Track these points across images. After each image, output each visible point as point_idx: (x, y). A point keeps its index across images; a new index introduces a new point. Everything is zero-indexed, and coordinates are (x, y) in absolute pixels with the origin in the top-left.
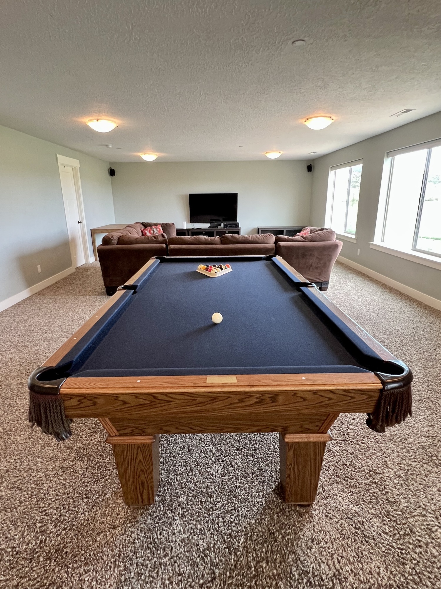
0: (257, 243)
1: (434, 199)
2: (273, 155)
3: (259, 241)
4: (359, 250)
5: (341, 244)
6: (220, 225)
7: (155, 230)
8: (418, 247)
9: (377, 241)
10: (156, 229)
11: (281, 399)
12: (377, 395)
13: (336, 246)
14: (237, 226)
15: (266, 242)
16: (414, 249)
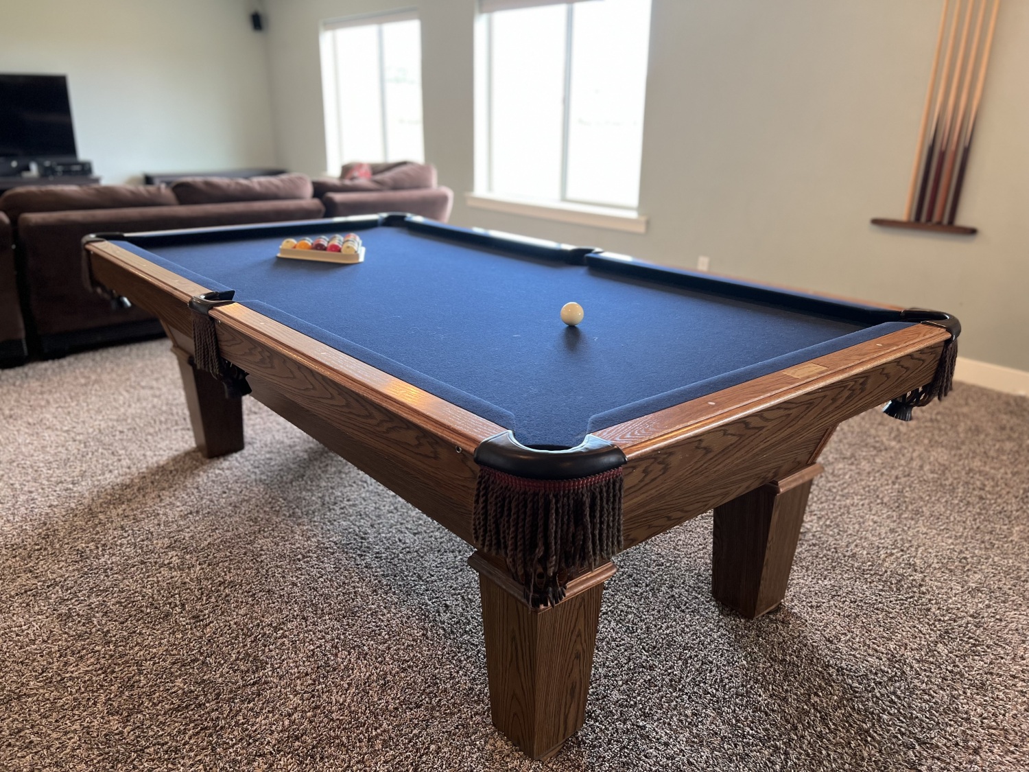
5: (450, 194)
6: (28, 169)
8: (571, 194)
13: (444, 199)
16: (564, 199)
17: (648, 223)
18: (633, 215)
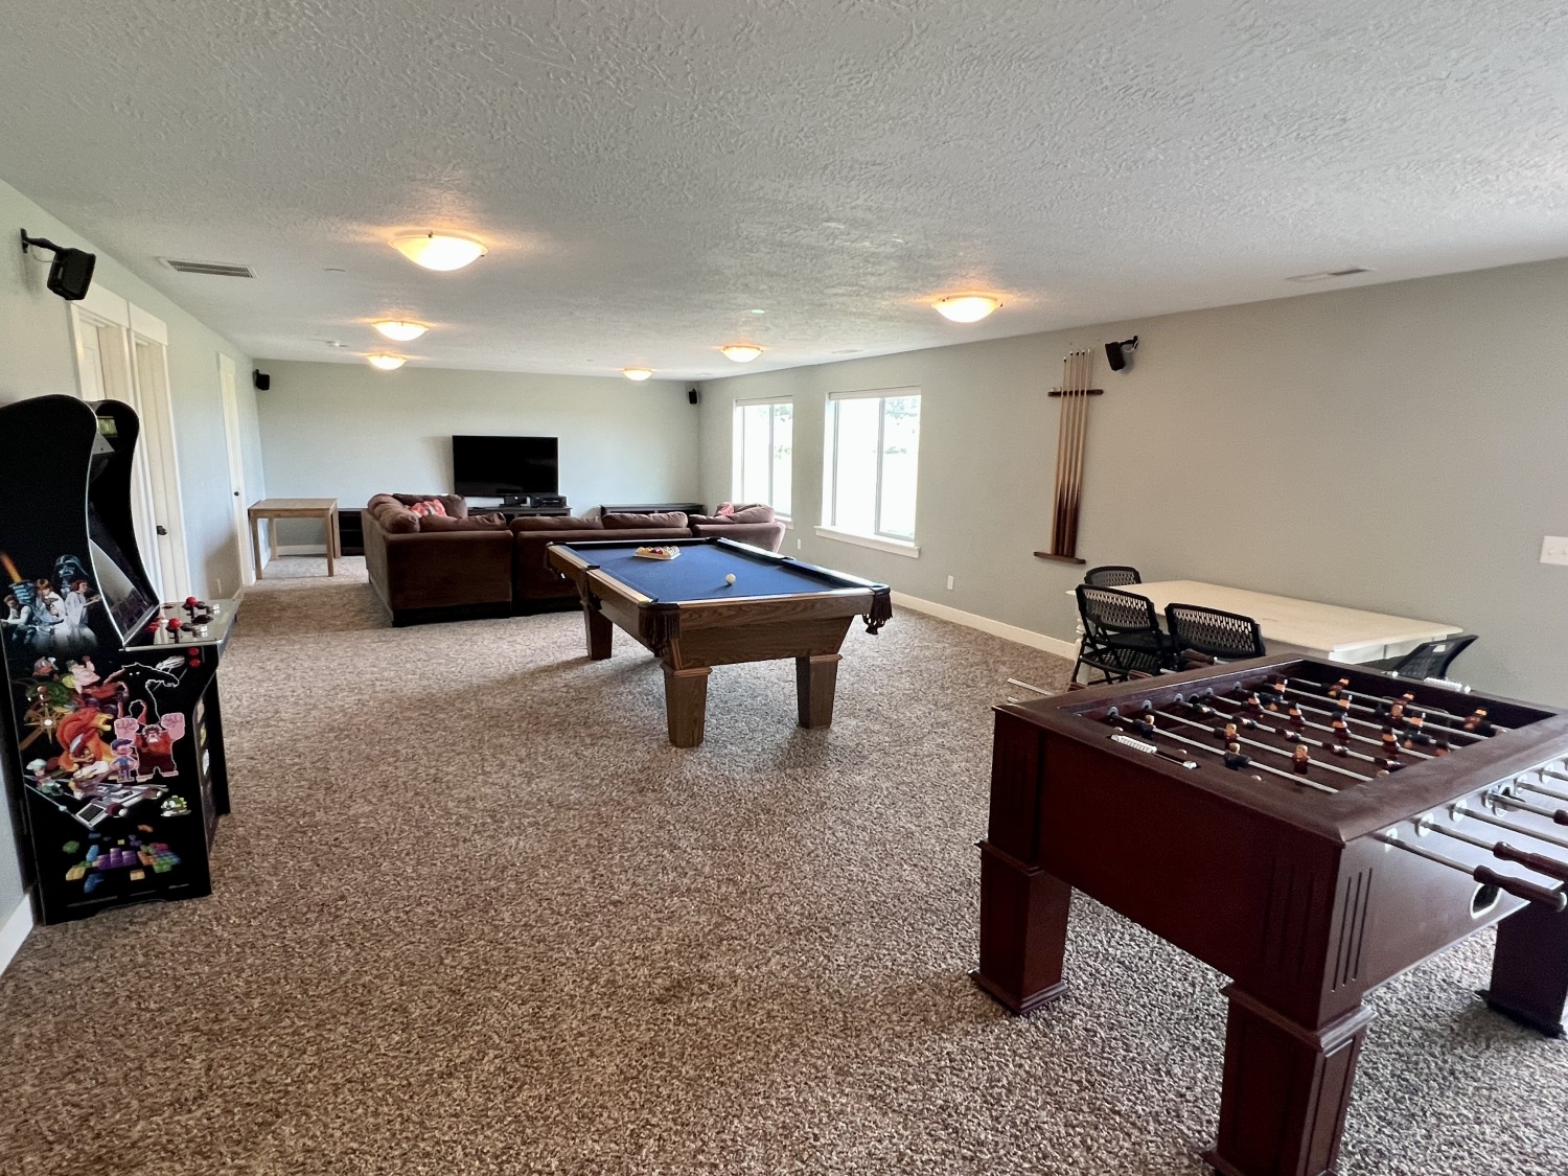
0: (664, 527)
1: (897, 449)
2: (639, 375)
3: (666, 523)
4: (799, 541)
5: (783, 527)
7: (431, 508)
8: (882, 530)
9: (825, 523)
10: (433, 506)
11: (818, 606)
12: (871, 599)
13: (777, 530)
14: (562, 501)
15: (676, 524)
16: (878, 533)
17: (920, 551)
18: (911, 545)
